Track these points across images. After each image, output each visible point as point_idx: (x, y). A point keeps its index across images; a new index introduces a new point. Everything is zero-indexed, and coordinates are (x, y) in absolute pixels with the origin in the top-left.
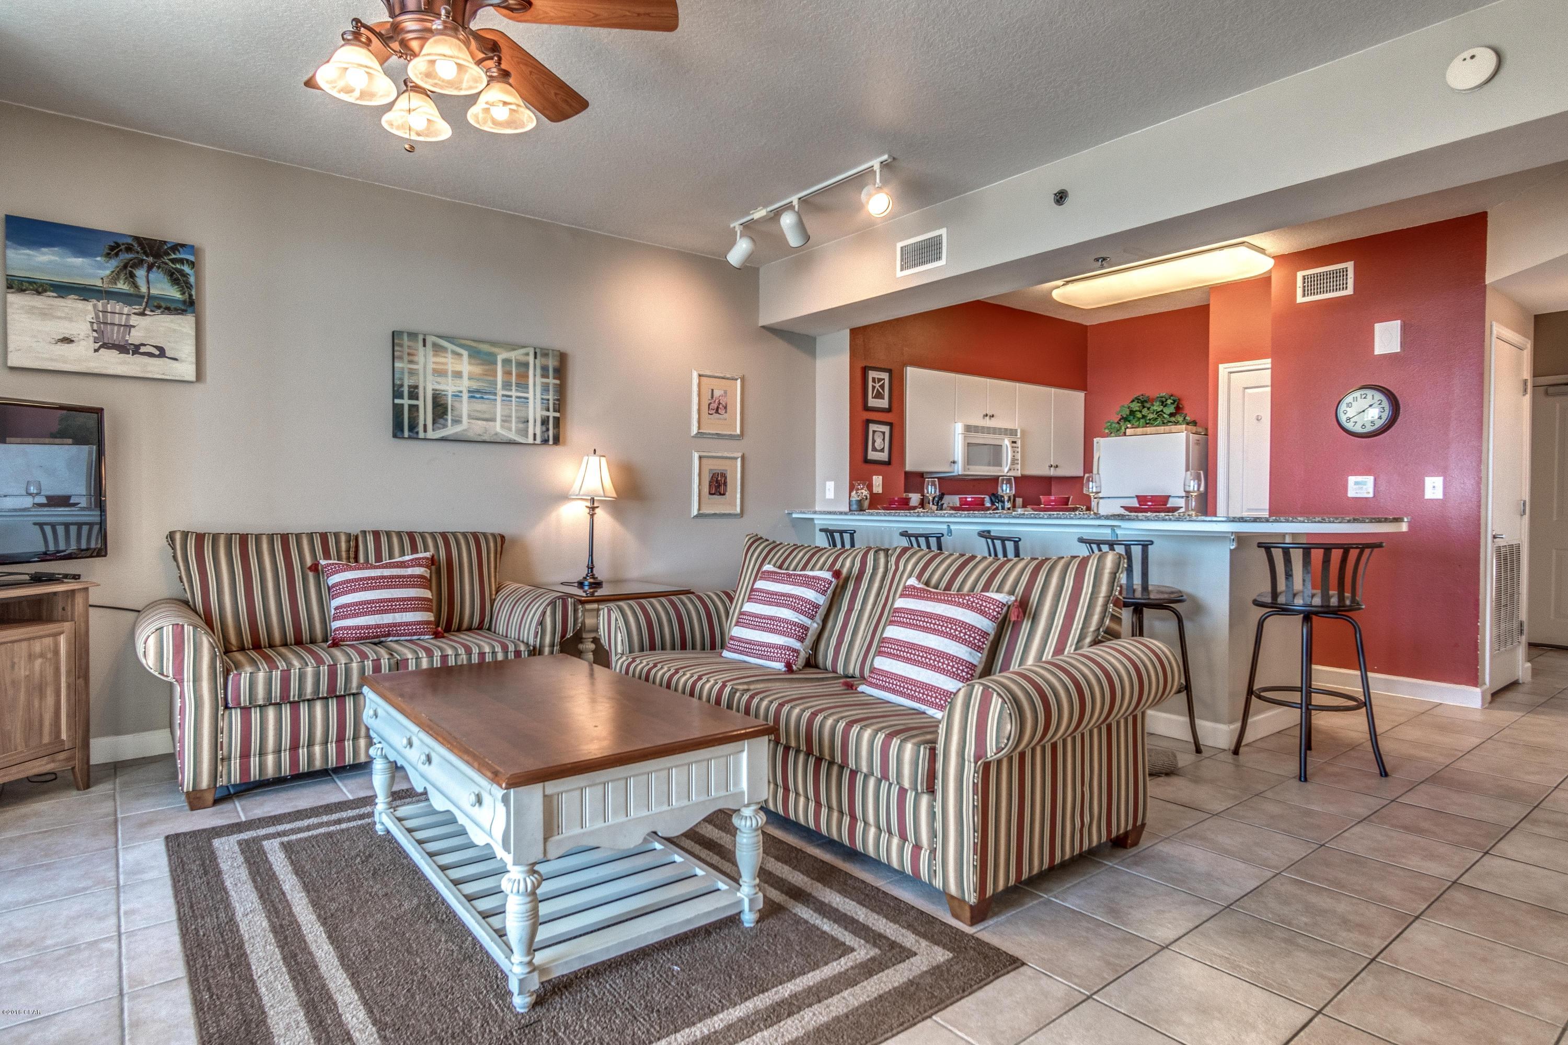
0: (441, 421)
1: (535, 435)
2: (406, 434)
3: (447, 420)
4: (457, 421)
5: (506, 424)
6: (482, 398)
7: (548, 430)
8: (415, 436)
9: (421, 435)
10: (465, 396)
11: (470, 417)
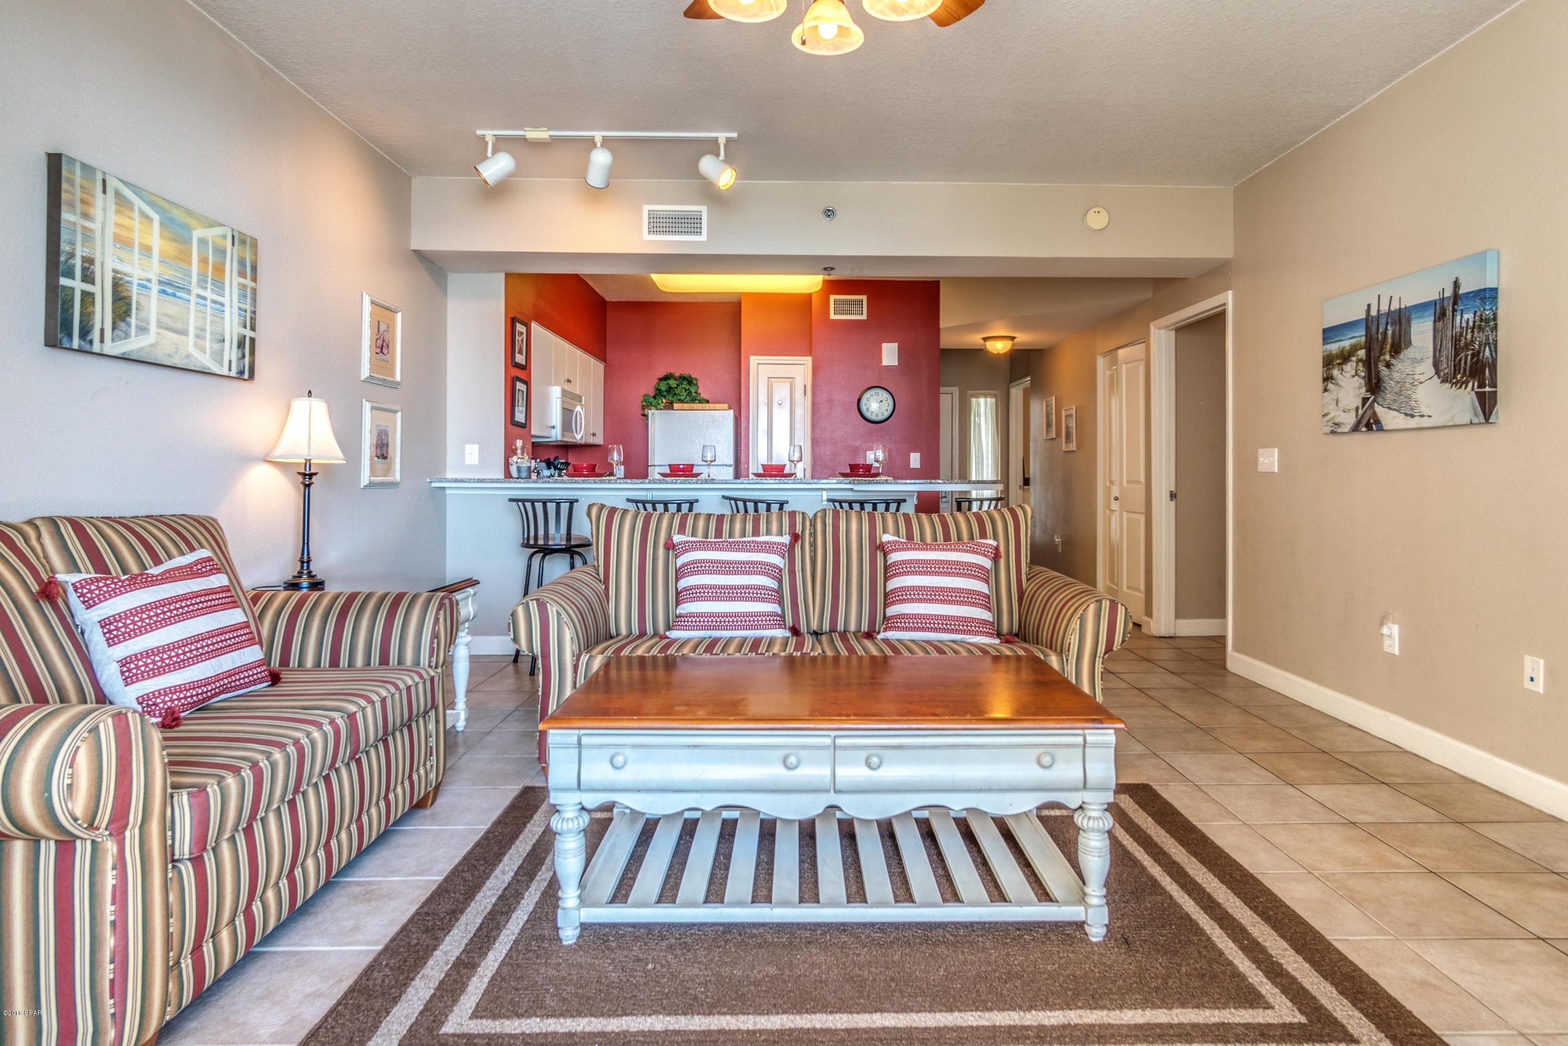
0: (122, 325)
1: (230, 361)
2: (76, 343)
3: (129, 325)
4: (143, 330)
5: (200, 342)
6: (174, 295)
7: (244, 356)
8: (87, 347)
9: (96, 347)
10: (155, 287)
11: (160, 325)
